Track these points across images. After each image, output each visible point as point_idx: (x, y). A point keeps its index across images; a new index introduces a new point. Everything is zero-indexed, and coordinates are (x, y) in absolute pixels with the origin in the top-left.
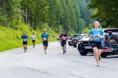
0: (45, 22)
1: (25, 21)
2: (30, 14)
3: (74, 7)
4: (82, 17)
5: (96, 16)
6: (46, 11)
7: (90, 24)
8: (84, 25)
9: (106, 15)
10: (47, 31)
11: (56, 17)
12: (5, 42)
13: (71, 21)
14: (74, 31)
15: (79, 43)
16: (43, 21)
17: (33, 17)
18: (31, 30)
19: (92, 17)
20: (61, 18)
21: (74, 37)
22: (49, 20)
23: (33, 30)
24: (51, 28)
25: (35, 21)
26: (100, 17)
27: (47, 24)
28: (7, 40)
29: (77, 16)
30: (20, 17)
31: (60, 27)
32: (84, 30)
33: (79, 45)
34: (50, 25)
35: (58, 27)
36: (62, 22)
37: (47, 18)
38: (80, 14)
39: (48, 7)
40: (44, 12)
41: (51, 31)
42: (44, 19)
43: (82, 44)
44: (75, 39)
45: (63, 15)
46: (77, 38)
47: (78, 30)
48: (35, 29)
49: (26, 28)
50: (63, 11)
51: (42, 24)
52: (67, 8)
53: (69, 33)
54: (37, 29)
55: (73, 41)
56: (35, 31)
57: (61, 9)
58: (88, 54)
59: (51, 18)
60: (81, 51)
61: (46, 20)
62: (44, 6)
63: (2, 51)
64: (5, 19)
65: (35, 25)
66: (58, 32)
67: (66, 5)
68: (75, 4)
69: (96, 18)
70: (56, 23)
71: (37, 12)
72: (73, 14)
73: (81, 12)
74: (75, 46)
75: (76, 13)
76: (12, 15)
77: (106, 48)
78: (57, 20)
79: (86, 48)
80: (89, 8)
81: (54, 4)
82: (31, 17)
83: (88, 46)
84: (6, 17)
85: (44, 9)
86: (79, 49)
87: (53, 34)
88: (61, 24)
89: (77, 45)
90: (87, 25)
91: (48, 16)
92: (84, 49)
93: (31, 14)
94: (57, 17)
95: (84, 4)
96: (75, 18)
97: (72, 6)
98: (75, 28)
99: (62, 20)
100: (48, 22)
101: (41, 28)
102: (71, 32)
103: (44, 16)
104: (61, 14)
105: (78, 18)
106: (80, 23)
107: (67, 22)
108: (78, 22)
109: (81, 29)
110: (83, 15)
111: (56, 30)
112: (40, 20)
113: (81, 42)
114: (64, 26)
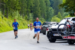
0: (17, 10)
4: (51, 6)
5: (64, 5)
7: (59, 13)
8: (53, 13)
9: (74, 4)
10: (18, 19)
11: (26, 5)
13: (41, 9)
14: (43, 19)
15: (48, 30)
16: (14, 9)
18: (2, 17)
19: (60, 5)
20: (31, 6)
22: (20, 8)
23: (4, 18)
24: (22, 16)
25: (7, 8)
26: (69, 6)
27: (17, 11)
29: (47, 4)
31: (31, 14)
32: (53, 18)
34: (21, 13)
35: (28, 15)
36: (32, 10)
37: (18, 6)
38: (49, 3)
41: (22, 19)
42: (15, 7)
43: (50, 31)
44: (44, 26)
45: (34, 3)
46: (46, 26)
47: (48, 18)
48: (6, 16)
51: (13, 12)
54: (8, 17)
55: (42, 28)
56: (6, 19)
58: (56, 41)
60: (50, 39)
61: (17, 8)
66: (28, 20)
69: (65, 6)
70: (27, 11)
72: (43, 2)
74: (44, 34)
75: (45, 2)
77: (73, 36)
78: (27, 8)
79: (55, 35)
82: (3, 5)
83: (57, 33)
86: (48, 36)
87: (24, 22)
88: (31, 12)
89: (47, 32)
90: (56, 13)
91: (19, 4)
92: (53, 36)
93: (3, 2)
94: (28, 5)
96: (45, 7)
98: (44, 16)
99: (32, 9)
100: (19, 10)
102: (41, 20)
103: (15, 5)
104: (32, 3)
105: (48, 7)
106: (49, 11)
107: (37, 10)
108: (47, 10)
109: (50, 17)
110: (52, 4)
111: (26, 18)
112: (12, 8)
113: (50, 29)
114: (34, 14)
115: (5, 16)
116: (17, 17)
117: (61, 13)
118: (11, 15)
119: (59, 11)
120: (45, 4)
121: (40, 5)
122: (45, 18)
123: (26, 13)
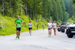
0: (40, 14)
1: (25, 13)
2: (29, 8)
3: (61, 3)
4: (67, 11)
6: (41, 6)
7: (73, 16)
8: (68, 16)
10: (41, 21)
12: (11, 28)
13: (58, 14)
16: (38, 13)
17: (31, 10)
18: (30, 20)
20: (51, 11)
21: (62, 25)
22: (43, 13)
23: (31, 20)
24: (44, 19)
25: (32, 13)
28: (13, 27)
29: (63, 10)
30: (22, 10)
31: (51, 17)
32: (68, 20)
33: (67, 30)
34: (43, 16)
35: (49, 18)
36: (52, 14)
38: (65, 8)
39: (42, 3)
40: (39, 6)
41: (44, 21)
42: (39, 12)
43: (69, 29)
44: (63, 26)
45: (53, 9)
46: (64, 26)
47: (64, 20)
49: (26, 18)
50: (53, 6)
51: (38, 15)
52: (55, 4)
53: (57, 22)
54: (34, 19)
55: (61, 28)
57: (52, 4)
59: (44, 11)
60: (69, 35)
61: (40, 12)
62: (39, 2)
63: (10, 35)
64: (11, 11)
65: (33, 16)
67: (55, 2)
68: (62, 1)
70: (48, 15)
71: (34, 7)
72: (60, 8)
73: (66, 7)
74: (63, 32)
75: (62, 7)
76: (16, 9)
78: (48, 13)
79: (73, 32)
80: (73, 3)
81: (46, 1)
82: (29, 11)
84: (12, 10)
85: (39, 5)
86: (67, 33)
87: (46, 23)
88: (51, 15)
90: (70, 17)
91: (42, 9)
92: (71, 33)
94: (48, 10)
95: (68, 1)
96: (62, 11)
97: (59, 3)
98: (61, 19)
99: (52, 13)
100: (42, 14)
101: (37, 19)
102: (59, 22)
103: (39, 10)
104: (52, 8)
105: (64, 12)
106: (65, 15)
107: (56, 14)
108: (63, 14)
109: (66, 19)
110: (67, 9)
111: (47, 20)
112: (36, 12)
113: (68, 27)
114: (54, 17)
115: (31, 19)
116: (41, 20)
117: (74, 16)
118: (36, 18)
119: (73, 15)
120: (62, 9)
121: (58, 10)
122: (62, 20)
123: (48, 16)
